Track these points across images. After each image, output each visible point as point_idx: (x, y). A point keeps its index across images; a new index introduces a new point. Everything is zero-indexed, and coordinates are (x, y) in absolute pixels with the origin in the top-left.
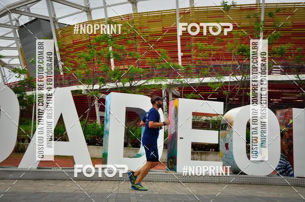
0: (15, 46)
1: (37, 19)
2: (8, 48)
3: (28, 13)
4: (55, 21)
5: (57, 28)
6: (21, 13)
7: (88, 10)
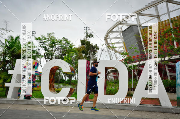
0: (121, 41)
1: (131, 26)
2: (118, 43)
3: (127, 24)
4: (140, 26)
5: (142, 29)
6: (123, 25)
7: (158, 17)
